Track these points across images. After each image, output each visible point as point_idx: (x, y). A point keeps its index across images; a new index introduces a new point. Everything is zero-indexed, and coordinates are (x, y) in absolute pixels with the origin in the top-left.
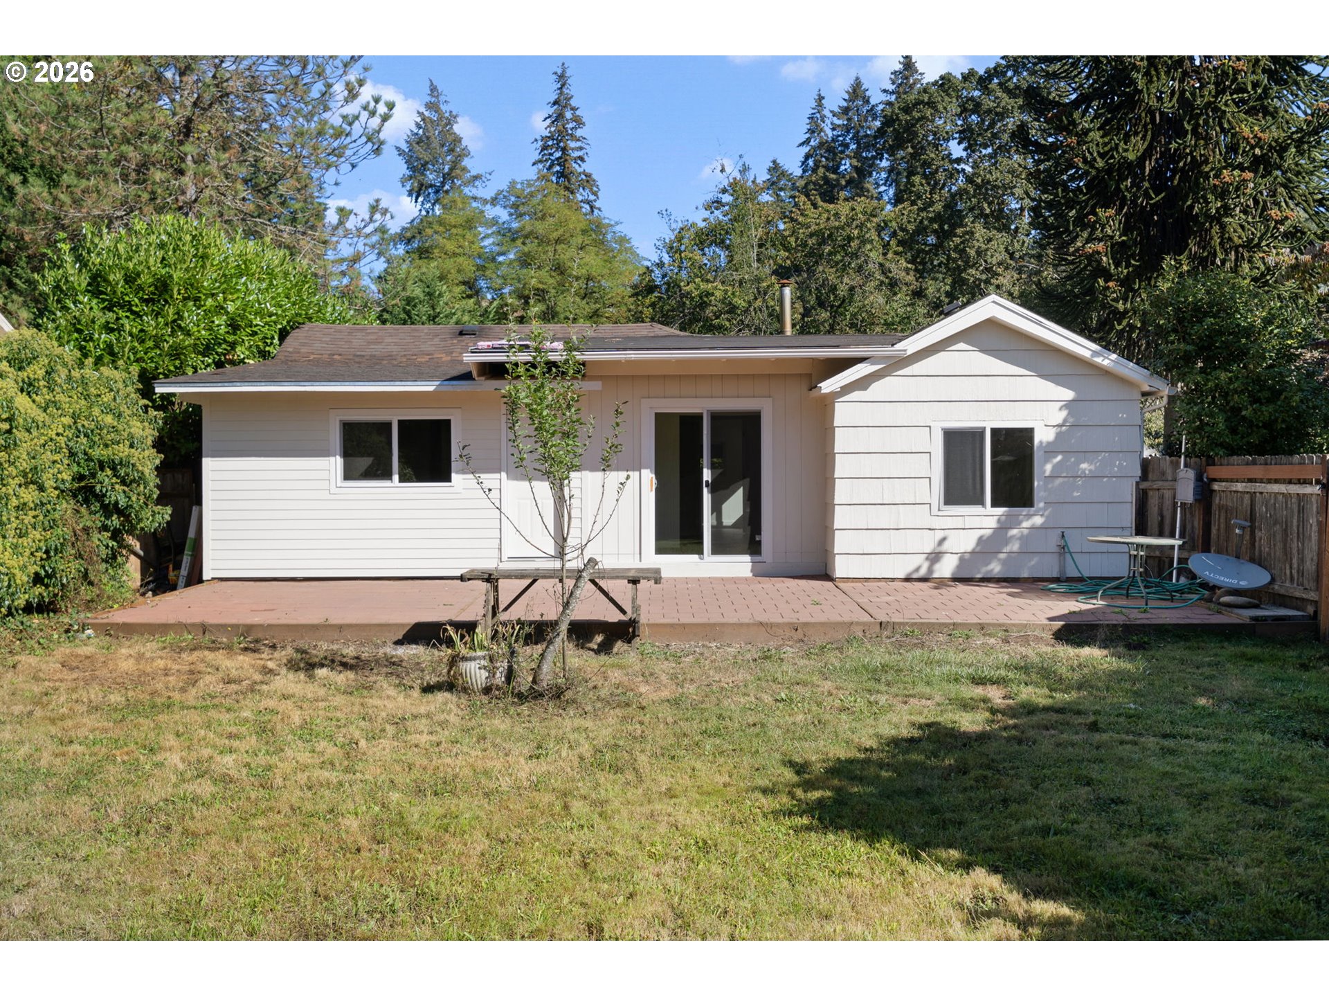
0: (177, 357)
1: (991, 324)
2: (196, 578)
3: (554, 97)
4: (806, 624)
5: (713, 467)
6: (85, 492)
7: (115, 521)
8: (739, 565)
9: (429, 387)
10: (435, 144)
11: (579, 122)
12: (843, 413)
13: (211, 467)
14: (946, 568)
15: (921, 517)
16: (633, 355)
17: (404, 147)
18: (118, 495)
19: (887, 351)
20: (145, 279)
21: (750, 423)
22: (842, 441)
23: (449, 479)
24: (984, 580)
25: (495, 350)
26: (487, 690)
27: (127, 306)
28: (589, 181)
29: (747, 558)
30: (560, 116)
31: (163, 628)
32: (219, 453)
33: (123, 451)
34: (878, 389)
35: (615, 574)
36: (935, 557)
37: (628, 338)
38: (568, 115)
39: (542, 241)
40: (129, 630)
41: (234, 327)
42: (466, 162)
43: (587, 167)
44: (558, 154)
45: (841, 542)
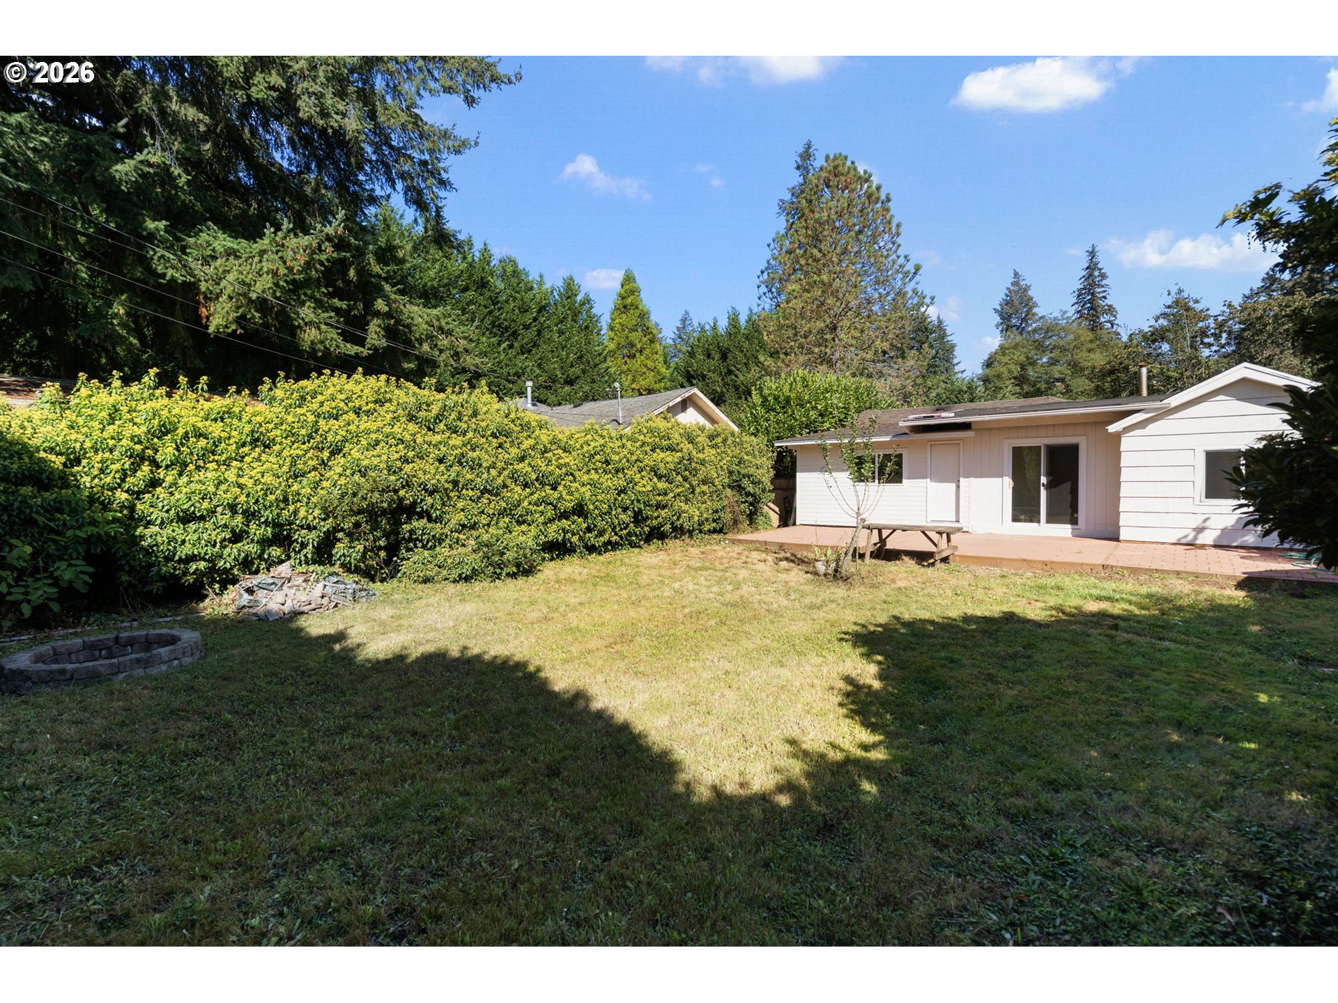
0: (791, 430)
1: (1244, 381)
2: (794, 524)
3: (1087, 265)
4: (1052, 562)
5: (1048, 474)
6: (738, 487)
7: (750, 499)
8: (1065, 530)
9: (887, 439)
10: (1016, 303)
11: (1103, 276)
12: (1126, 443)
13: (801, 477)
14: (1208, 538)
15: (1188, 505)
16: (987, 418)
17: (999, 308)
18: (750, 489)
19: (1157, 404)
20: (782, 398)
21: (1073, 450)
22: (1125, 460)
23: (901, 482)
24: (1237, 547)
25: (917, 419)
26: (825, 575)
27: (774, 410)
28: (1111, 310)
29: (1069, 526)
30: (1091, 275)
31: (752, 542)
32: (802, 471)
33: (752, 470)
34: (1152, 428)
36: (1199, 530)
37: (1031, 406)
38: (1096, 273)
39: (1063, 350)
40: (740, 541)
41: (821, 415)
42: (1035, 310)
43: (1108, 302)
44: (1089, 297)
45: (1124, 520)
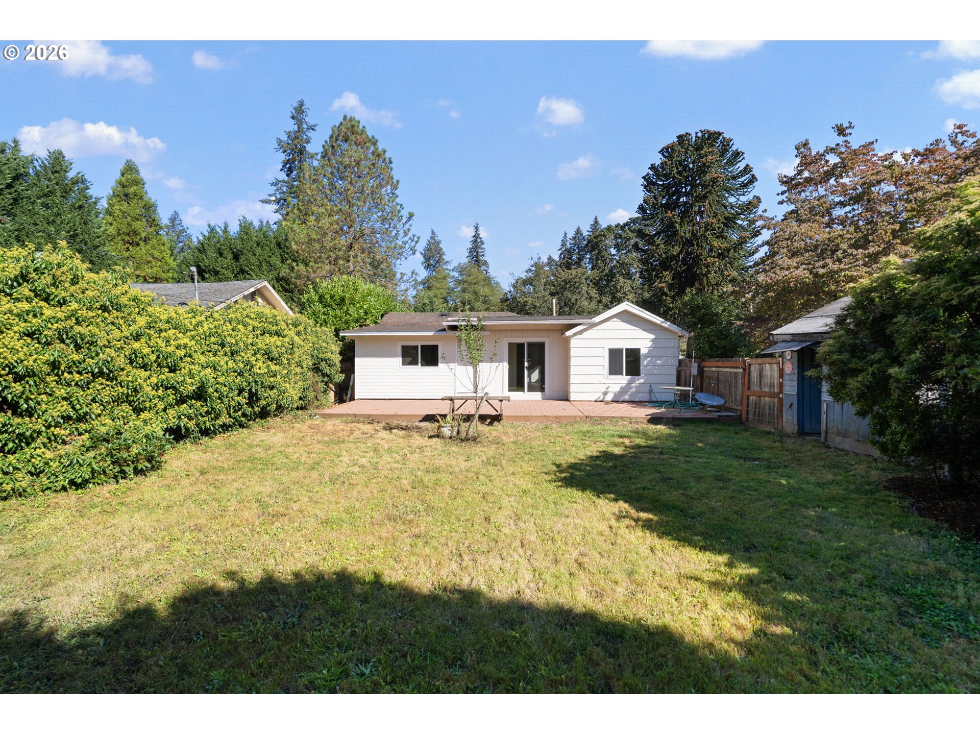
0: (347, 323)
1: (625, 312)
2: (352, 398)
3: (474, 234)
4: (560, 416)
5: (528, 361)
6: (316, 369)
7: (326, 379)
8: (537, 396)
9: (431, 333)
10: (433, 251)
11: (482, 243)
12: (573, 343)
13: (358, 361)
14: (609, 397)
15: (601, 379)
16: (501, 323)
17: (423, 252)
18: (327, 370)
19: (589, 321)
20: (337, 297)
21: (541, 346)
22: (573, 352)
23: (437, 365)
24: (622, 401)
25: (454, 321)
26: (450, 438)
27: (331, 306)
28: (486, 263)
29: (540, 393)
30: (476, 241)
31: (342, 415)
32: (359, 357)
33: (329, 355)
34: (585, 334)
35: (494, 398)
36: (605, 393)
37: (499, 317)
38: (479, 240)
39: (470, 284)
40: (331, 416)
41: (366, 313)
42: (444, 257)
43: (485, 258)
44: (475, 254)
45: (573, 388)
